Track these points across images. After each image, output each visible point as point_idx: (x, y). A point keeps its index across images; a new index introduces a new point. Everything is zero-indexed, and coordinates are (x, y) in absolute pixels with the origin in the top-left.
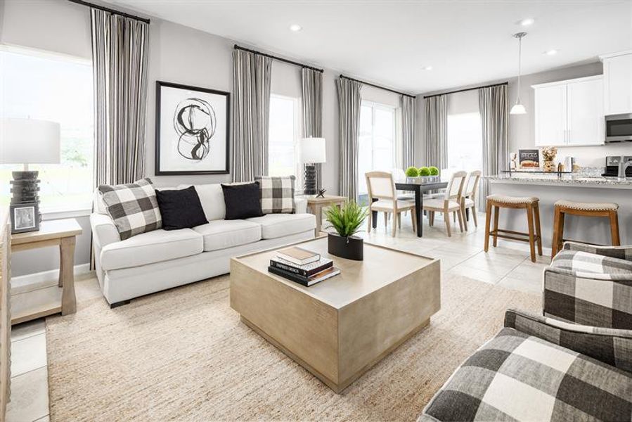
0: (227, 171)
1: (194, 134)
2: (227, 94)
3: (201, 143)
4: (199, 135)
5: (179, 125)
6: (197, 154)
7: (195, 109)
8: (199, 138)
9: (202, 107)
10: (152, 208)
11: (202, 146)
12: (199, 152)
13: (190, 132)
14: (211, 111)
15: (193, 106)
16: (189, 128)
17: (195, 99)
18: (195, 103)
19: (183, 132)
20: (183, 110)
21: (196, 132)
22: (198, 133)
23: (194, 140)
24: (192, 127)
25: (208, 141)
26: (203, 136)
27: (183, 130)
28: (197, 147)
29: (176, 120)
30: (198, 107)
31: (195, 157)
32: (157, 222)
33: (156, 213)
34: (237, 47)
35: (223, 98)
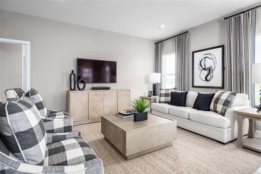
0: (223, 87)
1: (206, 70)
2: (223, 47)
3: (209, 73)
4: (208, 70)
5: (200, 67)
6: (208, 79)
7: (207, 58)
8: (208, 71)
9: (210, 57)
11: (209, 75)
12: (208, 78)
13: (205, 69)
14: (214, 58)
15: (205, 58)
16: (204, 67)
17: (206, 54)
18: (206, 56)
19: (202, 70)
20: (202, 60)
21: (207, 69)
22: (208, 69)
23: (206, 72)
24: (205, 67)
25: (212, 72)
26: (210, 70)
28: (207, 75)
29: (199, 65)
30: (208, 57)
31: (207, 80)
32: (168, 101)
33: (169, 99)
34: (225, 19)
35: (221, 49)
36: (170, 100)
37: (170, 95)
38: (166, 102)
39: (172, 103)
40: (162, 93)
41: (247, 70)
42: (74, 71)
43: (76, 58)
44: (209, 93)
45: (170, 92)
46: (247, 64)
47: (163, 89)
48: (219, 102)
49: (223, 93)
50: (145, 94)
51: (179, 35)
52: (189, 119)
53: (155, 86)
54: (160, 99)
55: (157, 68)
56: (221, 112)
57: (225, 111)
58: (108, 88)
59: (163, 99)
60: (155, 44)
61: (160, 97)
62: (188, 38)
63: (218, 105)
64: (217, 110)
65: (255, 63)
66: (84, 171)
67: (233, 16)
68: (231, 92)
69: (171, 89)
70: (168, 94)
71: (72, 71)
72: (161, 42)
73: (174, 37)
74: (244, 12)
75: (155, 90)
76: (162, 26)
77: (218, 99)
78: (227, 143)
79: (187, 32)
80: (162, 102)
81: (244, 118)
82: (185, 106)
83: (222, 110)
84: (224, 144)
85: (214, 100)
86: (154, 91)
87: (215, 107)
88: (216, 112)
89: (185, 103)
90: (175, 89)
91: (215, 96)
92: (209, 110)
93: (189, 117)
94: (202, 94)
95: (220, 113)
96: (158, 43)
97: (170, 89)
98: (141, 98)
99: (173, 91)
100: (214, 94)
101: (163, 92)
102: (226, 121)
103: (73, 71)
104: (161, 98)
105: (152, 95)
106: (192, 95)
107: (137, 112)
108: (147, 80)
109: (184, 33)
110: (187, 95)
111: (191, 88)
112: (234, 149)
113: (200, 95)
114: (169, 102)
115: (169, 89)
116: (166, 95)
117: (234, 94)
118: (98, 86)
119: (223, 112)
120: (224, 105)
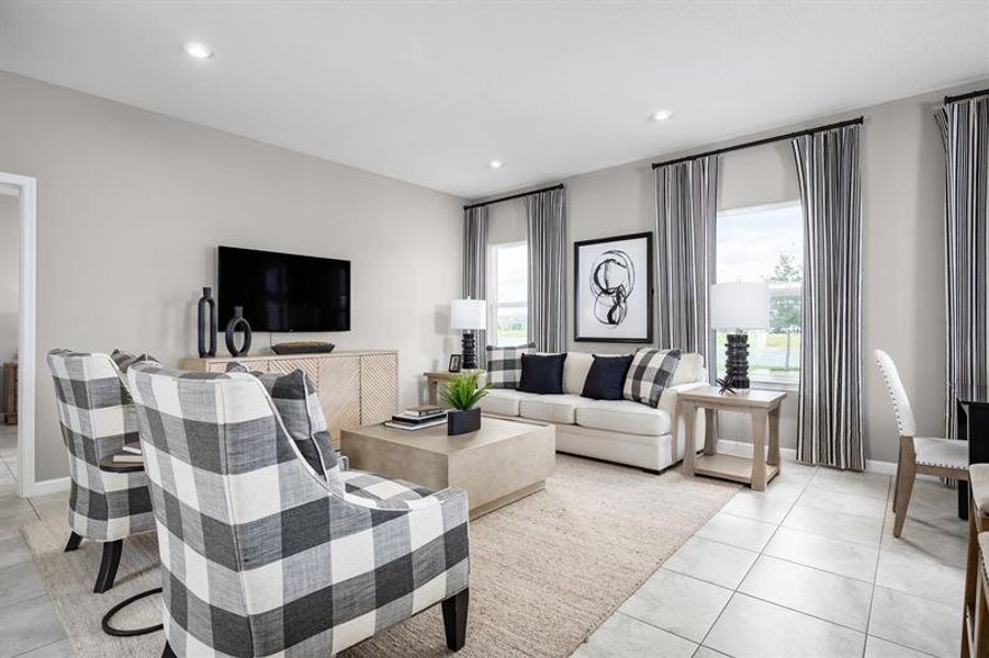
0: (649, 340)
1: (610, 294)
2: (649, 236)
3: (617, 304)
4: (615, 294)
5: (596, 286)
6: (613, 318)
7: (611, 263)
8: (615, 299)
9: (618, 259)
10: (513, 368)
11: (618, 307)
12: (615, 316)
13: (606, 292)
14: (629, 263)
15: (608, 261)
16: (604, 287)
17: (610, 252)
18: (610, 256)
19: (599, 293)
20: (599, 268)
21: (612, 291)
22: (614, 292)
23: (609, 301)
24: (607, 285)
25: (625, 301)
26: (619, 295)
27: (599, 291)
28: (613, 309)
29: (593, 281)
30: (614, 260)
31: (611, 322)
32: (515, 383)
33: (517, 374)
34: (655, 166)
35: (644, 241)
36: (518, 380)
37: (519, 364)
38: (507, 386)
39: (525, 386)
40: (493, 359)
41: (701, 298)
42: (210, 289)
43: (217, 246)
44: (619, 356)
45: (518, 355)
46: (700, 284)
47: (497, 349)
48: (645, 375)
49: (654, 352)
50: (435, 363)
51: (539, 192)
52: (576, 424)
53: (468, 339)
54: (489, 377)
55: (473, 283)
56: (651, 400)
57: (659, 397)
58: (327, 349)
59: (498, 376)
60: (466, 208)
61: (490, 370)
62: (564, 204)
63: (642, 382)
64: (641, 396)
65: (718, 282)
66: (440, 507)
67: (672, 162)
68: (668, 351)
69: (520, 347)
70: (514, 361)
71: (205, 289)
72: (483, 205)
73: (524, 195)
74: (693, 158)
75: (469, 351)
76: (496, 164)
77: (642, 369)
78: (664, 470)
79: (561, 186)
80: (497, 386)
81: (696, 409)
82: (561, 392)
83: (652, 395)
84: (657, 473)
85: (632, 372)
86: (465, 356)
87: (636, 388)
88: (638, 400)
89: (561, 384)
90: (531, 346)
91: (636, 362)
92: (621, 397)
93: (578, 418)
94: (604, 358)
95: (647, 401)
96: (474, 206)
97: (516, 345)
98: (426, 378)
99: (527, 352)
100: (632, 357)
101: (498, 356)
102: (662, 417)
103: (206, 291)
104: (494, 373)
105: (461, 365)
106: (579, 363)
107: (454, 410)
108: (442, 320)
109: (553, 188)
110: (565, 364)
111: (571, 343)
112: (679, 480)
113: (598, 362)
114: (518, 386)
115: (514, 348)
116: (508, 365)
117: (676, 354)
118: (294, 341)
119: (654, 398)
120: (655, 382)
